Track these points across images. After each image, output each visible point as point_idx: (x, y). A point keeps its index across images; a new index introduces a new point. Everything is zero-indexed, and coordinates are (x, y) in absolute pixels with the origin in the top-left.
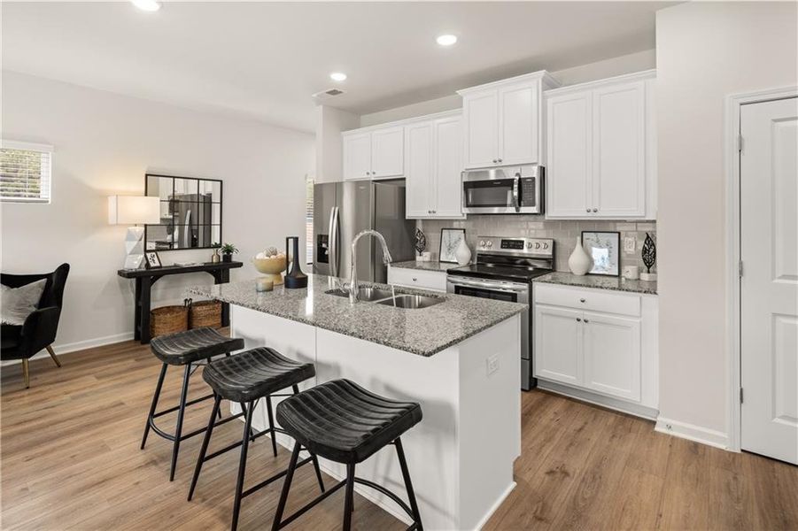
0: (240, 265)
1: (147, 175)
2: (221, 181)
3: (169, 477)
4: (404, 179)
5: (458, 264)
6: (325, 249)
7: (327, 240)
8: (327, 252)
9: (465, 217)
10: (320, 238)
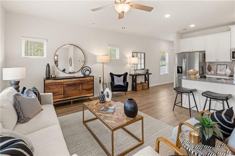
0: (151, 74)
1: (133, 52)
2: (145, 53)
3: (190, 117)
4: (205, 51)
5: (226, 74)
6: (179, 70)
7: (181, 68)
8: (180, 71)
9: (231, 61)
10: (178, 67)
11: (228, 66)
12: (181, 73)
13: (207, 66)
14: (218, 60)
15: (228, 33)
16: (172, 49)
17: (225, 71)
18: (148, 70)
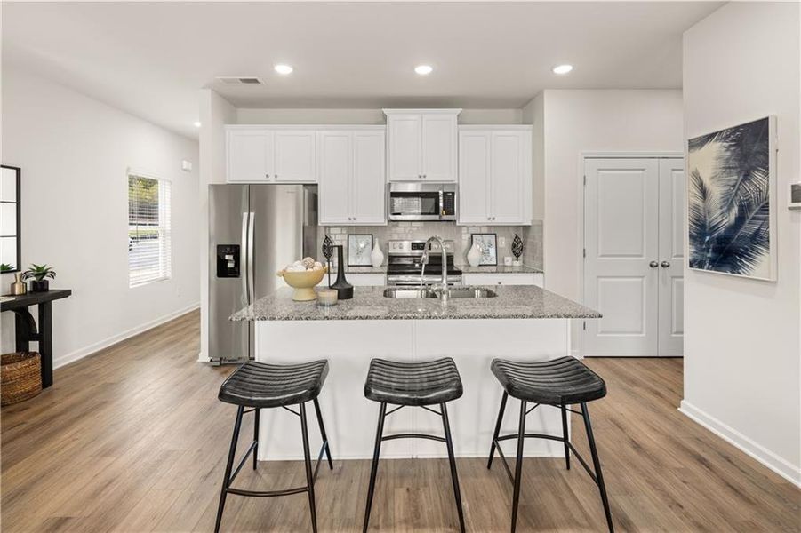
2: (18, 170)
4: (317, 185)
5: (372, 266)
6: (227, 261)
7: (235, 250)
8: (230, 265)
9: (386, 224)
10: (219, 248)
11: (377, 241)
12: (235, 273)
13: (321, 242)
14: (354, 219)
15: (378, 131)
16: (185, 170)
17: (370, 256)
18: (41, 272)
